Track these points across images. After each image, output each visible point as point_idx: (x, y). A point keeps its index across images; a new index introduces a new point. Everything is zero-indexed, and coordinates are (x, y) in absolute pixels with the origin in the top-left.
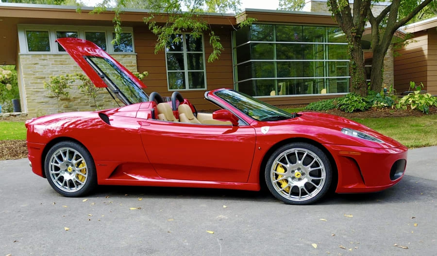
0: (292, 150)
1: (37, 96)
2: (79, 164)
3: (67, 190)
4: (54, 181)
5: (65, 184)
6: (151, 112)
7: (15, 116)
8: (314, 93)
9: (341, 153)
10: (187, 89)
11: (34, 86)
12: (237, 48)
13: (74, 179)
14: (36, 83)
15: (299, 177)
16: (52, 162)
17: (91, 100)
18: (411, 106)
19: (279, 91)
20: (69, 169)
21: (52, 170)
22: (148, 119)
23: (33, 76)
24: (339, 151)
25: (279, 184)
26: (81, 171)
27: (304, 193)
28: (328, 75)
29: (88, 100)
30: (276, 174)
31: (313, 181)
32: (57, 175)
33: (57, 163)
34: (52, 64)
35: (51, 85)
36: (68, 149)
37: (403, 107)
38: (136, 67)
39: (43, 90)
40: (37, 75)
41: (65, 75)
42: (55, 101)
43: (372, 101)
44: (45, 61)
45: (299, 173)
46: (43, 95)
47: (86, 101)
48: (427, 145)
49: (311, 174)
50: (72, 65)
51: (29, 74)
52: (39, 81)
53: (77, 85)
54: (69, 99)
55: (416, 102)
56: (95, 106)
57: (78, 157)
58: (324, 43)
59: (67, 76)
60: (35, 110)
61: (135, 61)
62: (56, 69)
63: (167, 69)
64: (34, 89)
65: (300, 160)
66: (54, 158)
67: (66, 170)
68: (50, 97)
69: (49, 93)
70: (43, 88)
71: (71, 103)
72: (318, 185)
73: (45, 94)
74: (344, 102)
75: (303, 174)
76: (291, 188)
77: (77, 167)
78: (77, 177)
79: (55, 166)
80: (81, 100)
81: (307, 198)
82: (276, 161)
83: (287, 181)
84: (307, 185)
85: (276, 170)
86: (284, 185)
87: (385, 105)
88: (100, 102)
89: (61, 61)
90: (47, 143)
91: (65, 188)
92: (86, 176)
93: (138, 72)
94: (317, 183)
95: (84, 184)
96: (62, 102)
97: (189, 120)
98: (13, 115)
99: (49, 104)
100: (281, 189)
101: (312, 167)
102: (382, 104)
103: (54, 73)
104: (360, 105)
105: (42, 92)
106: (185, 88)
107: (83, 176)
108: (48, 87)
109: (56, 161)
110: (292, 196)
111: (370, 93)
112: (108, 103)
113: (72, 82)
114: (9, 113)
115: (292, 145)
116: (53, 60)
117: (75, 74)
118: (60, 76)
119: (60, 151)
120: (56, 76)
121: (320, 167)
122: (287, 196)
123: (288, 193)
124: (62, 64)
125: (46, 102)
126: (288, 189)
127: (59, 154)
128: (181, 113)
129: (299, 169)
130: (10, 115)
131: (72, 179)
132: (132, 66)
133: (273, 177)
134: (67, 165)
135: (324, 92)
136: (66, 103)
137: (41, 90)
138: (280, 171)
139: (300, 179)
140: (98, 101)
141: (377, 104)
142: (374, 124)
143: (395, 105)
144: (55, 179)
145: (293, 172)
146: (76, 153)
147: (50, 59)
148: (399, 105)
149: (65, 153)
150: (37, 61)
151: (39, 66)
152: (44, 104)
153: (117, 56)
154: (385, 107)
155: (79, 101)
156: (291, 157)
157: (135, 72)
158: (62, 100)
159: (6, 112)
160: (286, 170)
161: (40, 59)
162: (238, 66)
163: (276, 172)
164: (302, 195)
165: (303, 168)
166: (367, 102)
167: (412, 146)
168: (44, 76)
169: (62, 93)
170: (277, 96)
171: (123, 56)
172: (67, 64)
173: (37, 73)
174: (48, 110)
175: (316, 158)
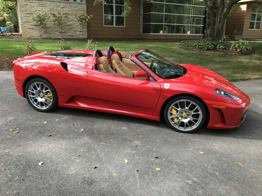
0: (182, 100)
1: (28, 24)
2: (47, 93)
3: (39, 107)
4: (31, 101)
5: (38, 104)
6: (95, 64)
7: (14, 35)
8: (183, 33)
9: (214, 106)
10: (114, 25)
11: (26, 18)
12: (143, 4)
13: (44, 102)
14: (27, 16)
15: (185, 116)
16: (30, 90)
17: (59, 29)
18: (238, 49)
19: (165, 31)
20: (41, 95)
21: (30, 95)
22: (92, 69)
23: (25, 12)
24: (212, 105)
25: (173, 119)
26: (48, 97)
27: (187, 126)
28: (192, 24)
29: (58, 28)
30: (171, 113)
31: (193, 120)
32: (33, 98)
33: (33, 91)
34: (37, 6)
35: (36, 19)
36: (40, 83)
37: (233, 49)
38: (86, 11)
39: (31, 21)
40: (28, 12)
41: (44, 13)
42: (38, 28)
43: (217, 45)
44: (32, 4)
45: (186, 114)
46: (31, 24)
47: (56, 29)
48: (249, 79)
49: (193, 116)
50: (49, 8)
51: (22, 11)
52: (28, 15)
53: (51, 20)
54: (47, 27)
55: (240, 47)
56: (62, 32)
57: (46, 89)
58: (191, 5)
59: (46, 14)
60: (26, 32)
61: (86, 8)
62: (39, 9)
63: (104, 14)
64: (25, 20)
65: (187, 106)
66: (31, 87)
67: (39, 96)
68: (35, 25)
69: (34, 23)
70: (31, 20)
71: (48, 30)
72: (196, 123)
73: (32, 23)
74: (202, 44)
75: (188, 115)
76: (180, 122)
77: (46, 95)
78: (46, 100)
79: (32, 93)
80: (53, 28)
81: (189, 129)
82: (172, 106)
83: (178, 118)
84: (189, 122)
85: (171, 111)
86: (176, 120)
87: (224, 47)
88: (64, 30)
89: (42, 4)
90: (27, 78)
91: (38, 106)
92: (52, 100)
93: (87, 15)
94: (196, 121)
95: (50, 105)
96: (42, 29)
97: (118, 64)
98: (13, 35)
99: (35, 30)
100: (173, 122)
101: (194, 112)
102: (222, 47)
103: (38, 11)
104: (210, 46)
105: (31, 22)
106: (113, 25)
107: (49, 101)
108: (34, 20)
109: (32, 89)
110: (180, 127)
111: (216, 39)
112: (69, 31)
113: (48, 18)
114: (10, 33)
115: (183, 97)
116: (37, 3)
117: (50, 13)
118: (42, 13)
119: (35, 84)
120: (39, 13)
121: (199, 112)
122: (177, 127)
123: (178, 125)
124: (43, 6)
125: (33, 29)
126: (178, 123)
127: (34, 85)
128: (112, 60)
129: (185, 112)
130: (11, 34)
131: (43, 101)
132: (84, 11)
133: (169, 115)
134: (40, 93)
135: (189, 33)
136: (44, 30)
137: (30, 21)
138: (174, 112)
139: (186, 118)
140: (63, 29)
141: (219, 46)
142: (217, 59)
143: (229, 47)
144: (32, 100)
145: (182, 113)
146: (45, 85)
147: (35, 2)
148: (231, 48)
149: (38, 85)
150: (28, 3)
151: (29, 7)
152: (31, 29)
153: (75, 4)
154: (223, 48)
155: (52, 29)
156: (181, 104)
157: (85, 14)
158: (42, 27)
159: (9, 32)
160: (177, 111)
161: (29, 2)
162: (143, 15)
163: (171, 112)
164: (186, 127)
165: (188, 111)
166: (214, 45)
167: (241, 79)
168: (31, 13)
169: (43, 24)
170: (163, 34)
171: (78, 4)
172: (45, 7)
173: (28, 11)
174: (34, 33)
175: (198, 107)
